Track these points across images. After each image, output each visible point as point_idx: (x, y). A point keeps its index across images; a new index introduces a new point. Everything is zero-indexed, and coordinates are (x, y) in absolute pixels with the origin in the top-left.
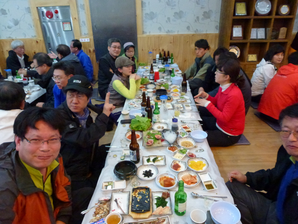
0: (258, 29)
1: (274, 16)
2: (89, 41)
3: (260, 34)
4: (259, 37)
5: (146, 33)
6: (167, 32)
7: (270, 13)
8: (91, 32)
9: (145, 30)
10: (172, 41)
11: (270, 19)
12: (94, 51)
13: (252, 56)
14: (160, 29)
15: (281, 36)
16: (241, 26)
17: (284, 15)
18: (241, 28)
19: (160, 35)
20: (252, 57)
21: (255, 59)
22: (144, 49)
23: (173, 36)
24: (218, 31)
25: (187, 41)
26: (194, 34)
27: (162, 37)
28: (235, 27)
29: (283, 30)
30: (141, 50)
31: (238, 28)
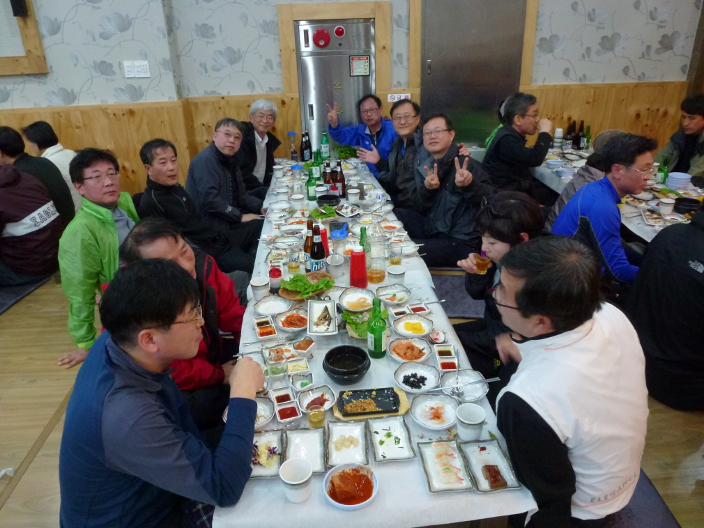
5: (536, 81)
6: (580, 80)
8: (418, 80)
9: (534, 76)
10: (591, 100)
14: (567, 72)
19: (567, 86)
23: (595, 88)
24: (686, 76)
25: (623, 98)
27: (571, 91)
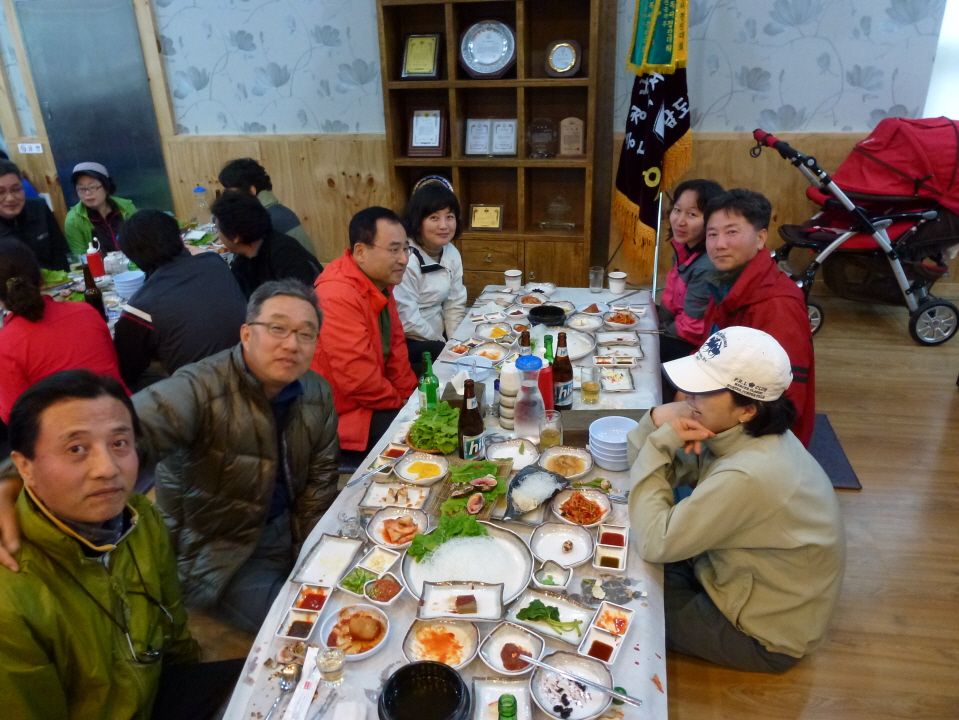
0: (497, 122)
1: (521, 81)
2: (41, 151)
3: (500, 137)
4: (498, 150)
5: (186, 130)
6: (242, 129)
7: (510, 71)
8: (42, 128)
9: (183, 122)
11: (513, 91)
12: (57, 179)
13: (486, 211)
14: (223, 118)
15: (567, 146)
16: (438, 112)
17: (563, 75)
18: (439, 119)
19: (221, 137)
20: (485, 215)
21: (493, 223)
22: (185, 179)
23: (260, 142)
25: (301, 157)
26: (316, 135)
27: (228, 143)
28: (418, 115)
29: (570, 127)
30: (178, 180)
31: (428, 118)
